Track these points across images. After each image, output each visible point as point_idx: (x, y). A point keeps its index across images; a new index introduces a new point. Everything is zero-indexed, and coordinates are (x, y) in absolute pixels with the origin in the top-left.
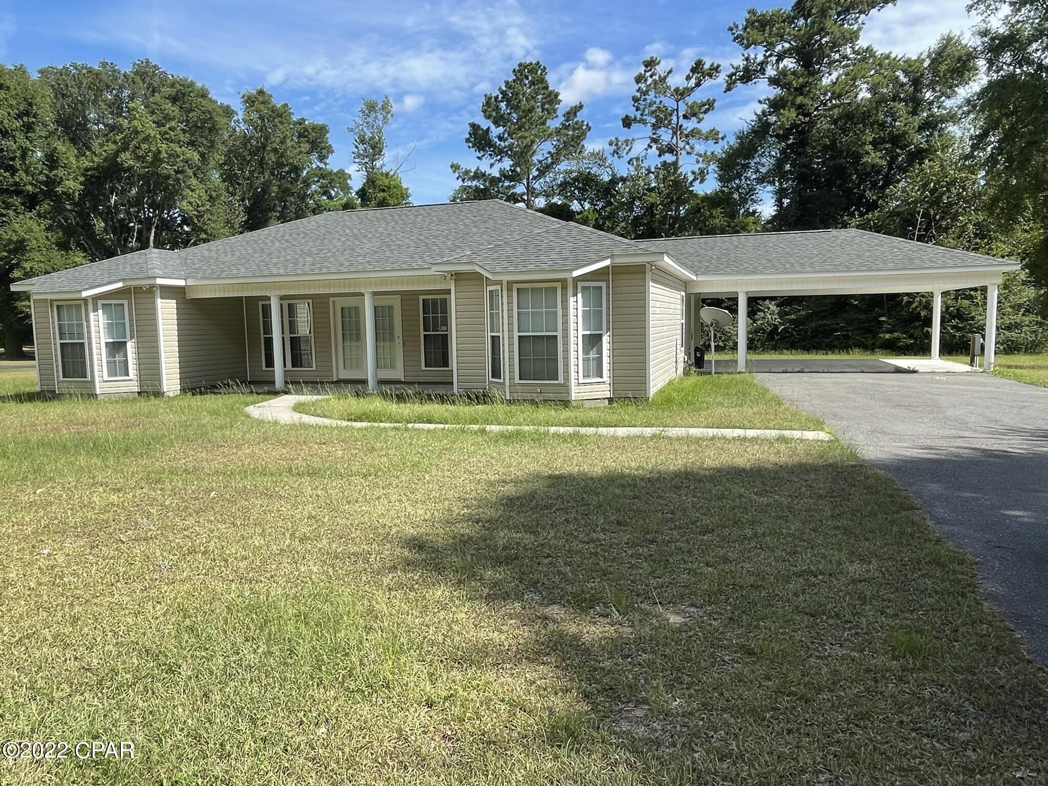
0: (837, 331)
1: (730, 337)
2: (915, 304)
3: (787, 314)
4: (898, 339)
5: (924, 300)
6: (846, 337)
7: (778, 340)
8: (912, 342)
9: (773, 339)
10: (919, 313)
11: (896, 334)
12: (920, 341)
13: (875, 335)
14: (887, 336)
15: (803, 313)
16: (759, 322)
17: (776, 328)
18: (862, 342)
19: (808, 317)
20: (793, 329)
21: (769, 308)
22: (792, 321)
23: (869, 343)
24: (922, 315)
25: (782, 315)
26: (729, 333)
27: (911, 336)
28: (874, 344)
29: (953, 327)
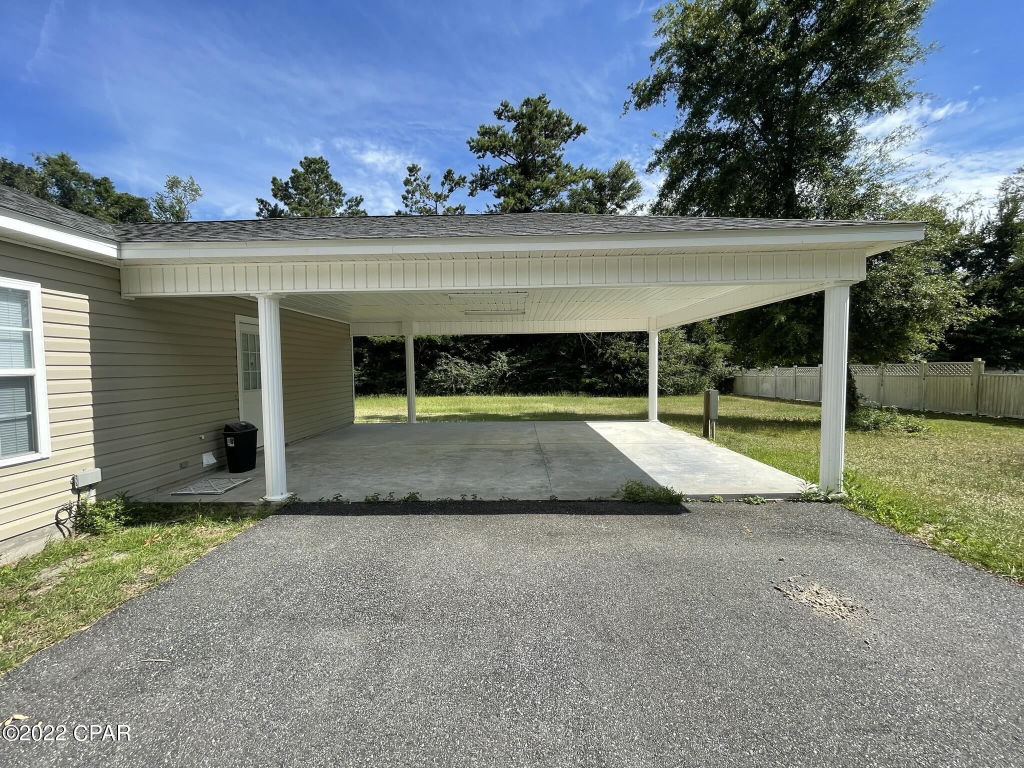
0: (550, 376)
1: (470, 381)
2: (607, 355)
3: (513, 362)
4: (596, 383)
5: (614, 352)
6: (557, 381)
7: (506, 384)
8: (606, 385)
9: (503, 383)
10: (610, 362)
11: (594, 379)
12: (612, 385)
13: (578, 379)
14: (588, 381)
15: (525, 361)
16: (493, 369)
17: (505, 373)
18: (569, 385)
19: (529, 366)
20: (517, 374)
21: (500, 358)
22: (517, 368)
23: (574, 386)
24: (613, 363)
25: (510, 363)
26: (469, 378)
27: (605, 381)
28: (578, 387)
29: (636, 374)
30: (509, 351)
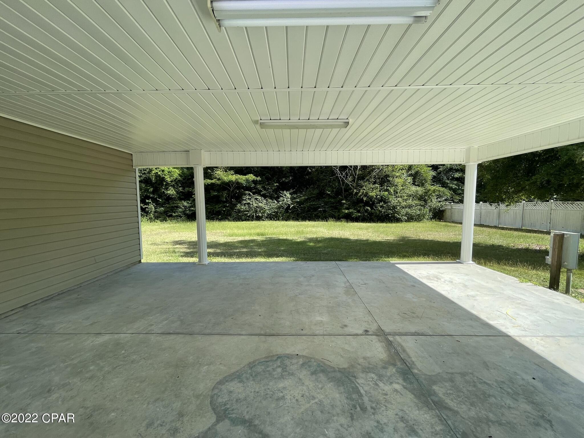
0: (319, 207)
1: (265, 211)
2: (360, 194)
3: (295, 198)
4: (352, 213)
5: (365, 191)
6: (325, 211)
7: (290, 213)
8: (360, 215)
9: (287, 212)
10: (362, 199)
11: (351, 210)
12: (363, 214)
13: (339, 210)
14: (346, 211)
15: (303, 198)
16: (281, 203)
17: (289, 206)
18: (333, 214)
19: (306, 200)
20: (297, 206)
21: (285, 195)
22: (297, 202)
23: (336, 215)
24: (364, 199)
25: (292, 199)
26: (264, 209)
27: (359, 211)
28: (339, 215)
29: (381, 207)
30: (292, 191)
